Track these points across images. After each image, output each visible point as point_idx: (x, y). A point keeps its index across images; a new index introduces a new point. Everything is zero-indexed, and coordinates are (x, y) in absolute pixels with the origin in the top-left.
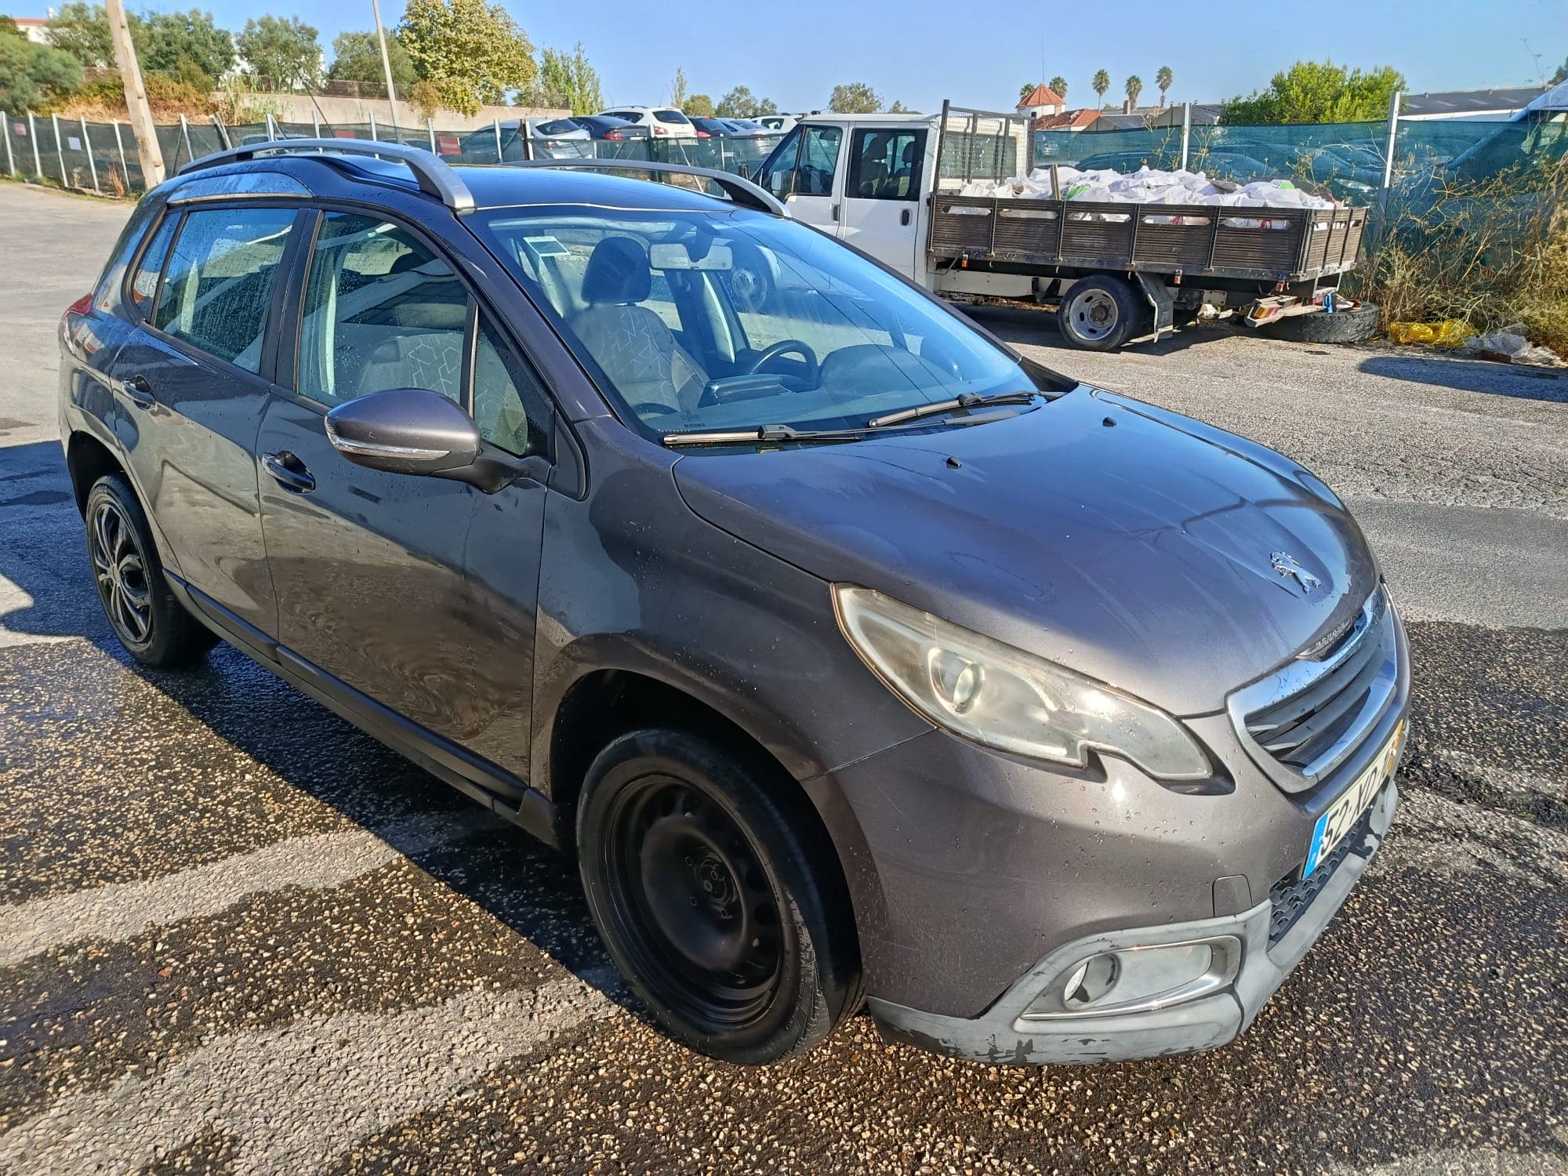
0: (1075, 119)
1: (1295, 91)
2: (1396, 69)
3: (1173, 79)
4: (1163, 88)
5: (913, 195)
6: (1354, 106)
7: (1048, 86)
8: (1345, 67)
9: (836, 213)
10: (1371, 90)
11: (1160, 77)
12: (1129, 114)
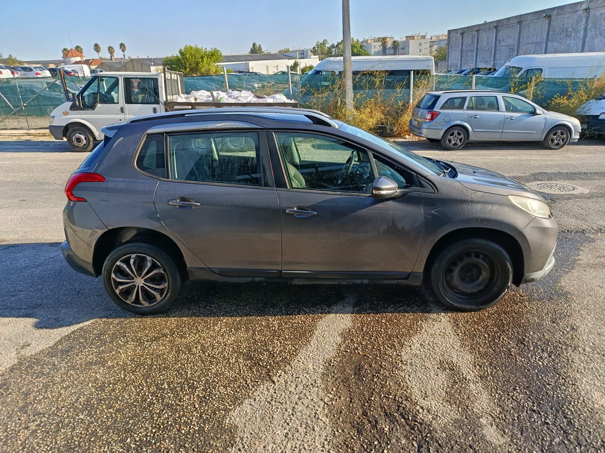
0: (91, 63)
1: (188, 56)
2: (218, 49)
3: (126, 48)
4: (123, 51)
5: (157, 102)
6: (209, 61)
7: (74, 49)
8: (202, 48)
9: (122, 110)
10: (212, 55)
11: (121, 47)
12: (113, 61)
